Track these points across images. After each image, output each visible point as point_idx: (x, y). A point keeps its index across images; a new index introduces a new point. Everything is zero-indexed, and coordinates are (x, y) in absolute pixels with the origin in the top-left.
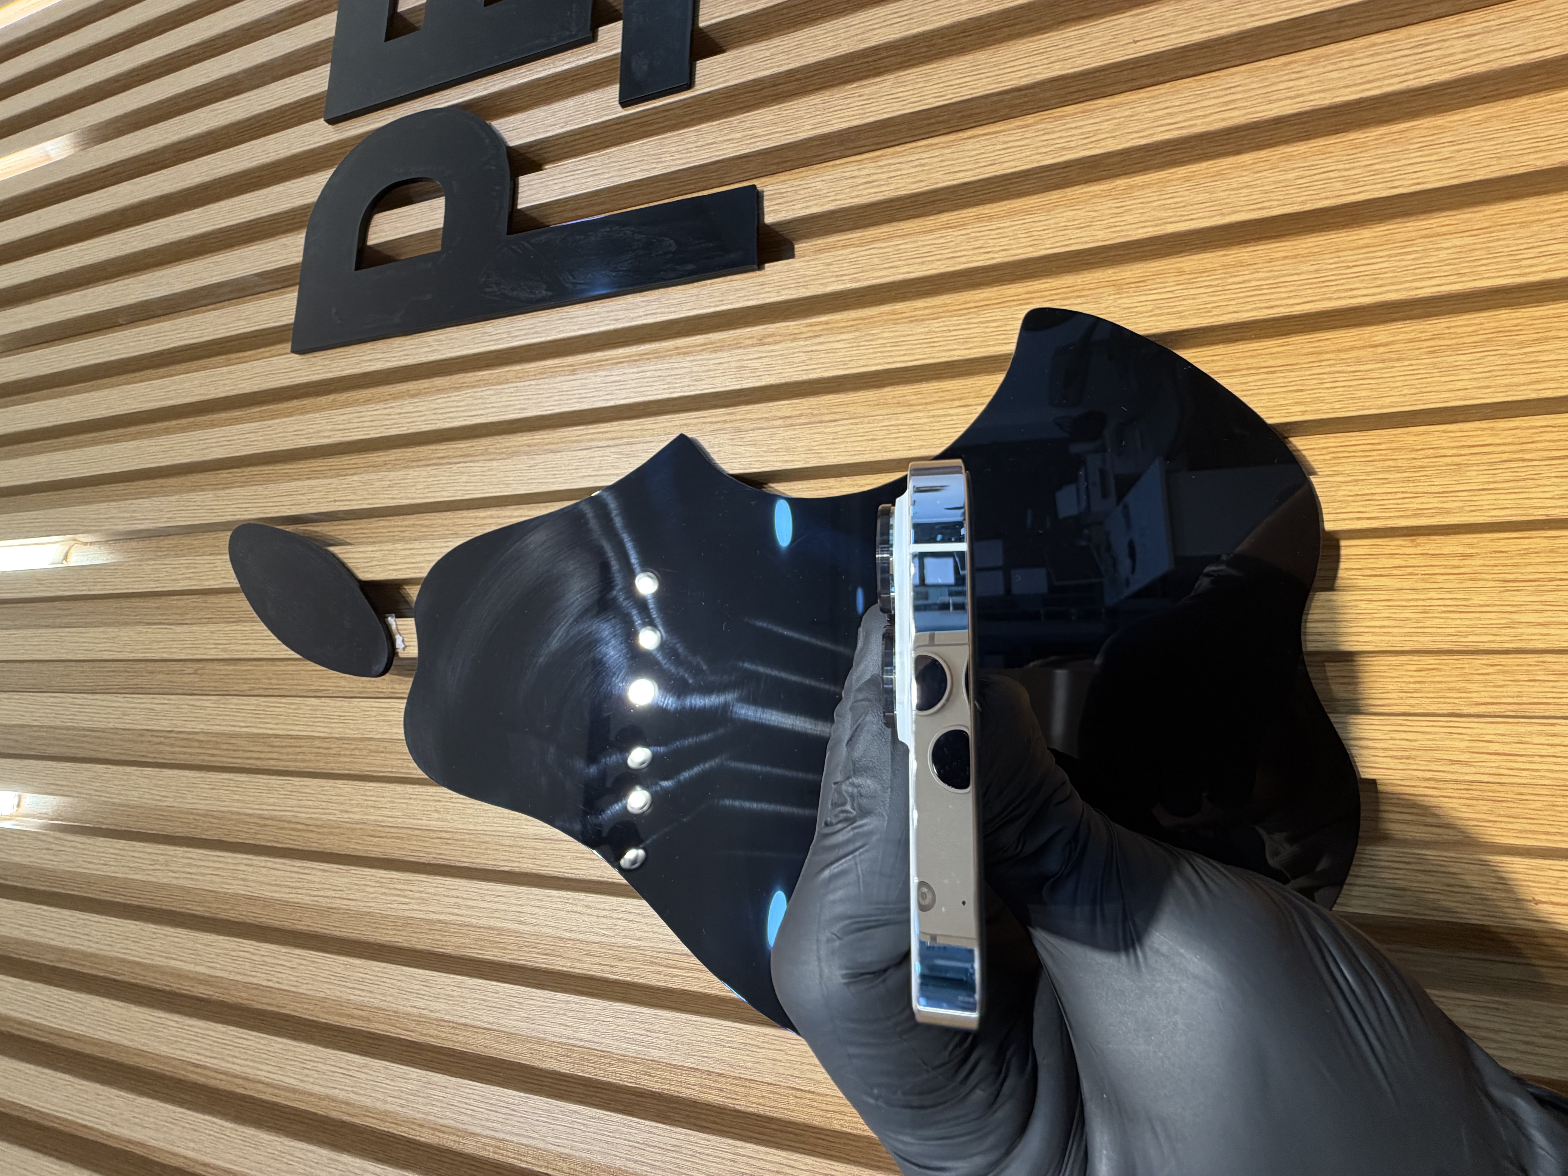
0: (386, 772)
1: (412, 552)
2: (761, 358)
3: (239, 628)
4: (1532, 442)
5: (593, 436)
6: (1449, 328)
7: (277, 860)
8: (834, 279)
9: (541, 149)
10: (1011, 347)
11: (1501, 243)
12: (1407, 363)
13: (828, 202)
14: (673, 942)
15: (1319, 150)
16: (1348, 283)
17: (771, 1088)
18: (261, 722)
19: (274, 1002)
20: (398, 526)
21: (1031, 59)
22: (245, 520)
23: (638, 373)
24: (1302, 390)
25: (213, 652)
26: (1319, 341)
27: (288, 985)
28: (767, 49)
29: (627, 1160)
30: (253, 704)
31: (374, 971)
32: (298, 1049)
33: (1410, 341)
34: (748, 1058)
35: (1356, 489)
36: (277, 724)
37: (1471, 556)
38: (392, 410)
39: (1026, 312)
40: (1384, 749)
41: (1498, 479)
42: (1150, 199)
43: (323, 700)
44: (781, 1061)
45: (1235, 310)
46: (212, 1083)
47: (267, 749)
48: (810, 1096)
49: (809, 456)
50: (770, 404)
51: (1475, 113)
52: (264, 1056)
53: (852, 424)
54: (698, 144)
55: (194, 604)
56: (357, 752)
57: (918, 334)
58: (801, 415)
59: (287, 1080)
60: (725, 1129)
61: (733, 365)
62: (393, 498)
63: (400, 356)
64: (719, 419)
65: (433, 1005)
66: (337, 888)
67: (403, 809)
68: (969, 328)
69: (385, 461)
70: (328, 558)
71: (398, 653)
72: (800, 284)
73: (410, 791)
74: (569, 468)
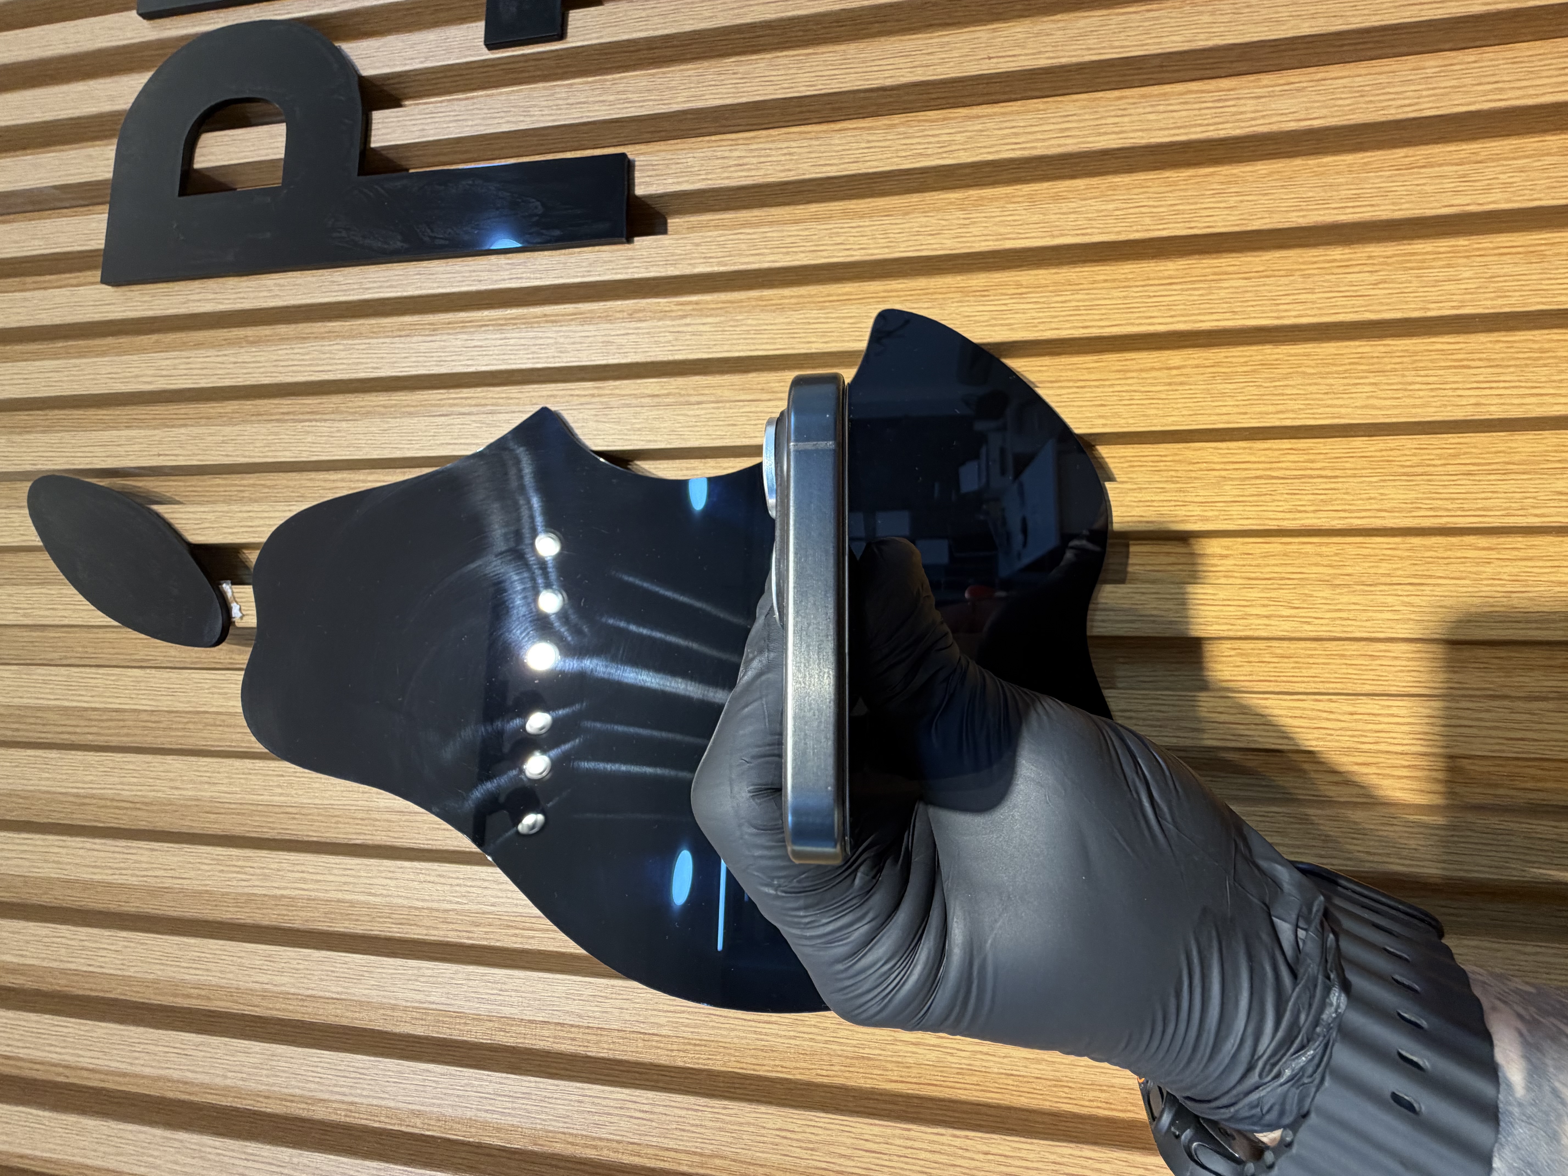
0: (224, 746)
1: (251, 514)
2: (628, 334)
3: (43, 591)
4: (1279, 462)
5: (456, 401)
6: (1227, 357)
7: (97, 841)
8: (702, 261)
9: (399, 83)
10: (862, 345)
11: (1267, 288)
12: (1187, 387)
13: (699, 181)
14: (525, 906)
15: (1140, 184)
16: (1148, 311)
17: (621, 1034)
18: (73, 695)
19: (99, 987)
20: (235, 485)
21: (897, 60)
22: (47, 471)
23: (501, 339)
24: (1104, 405)
25: (11, 617)
26: (1124, 360)
27: (112, 968)
28: (644, 9)
29: (478, 1110)
30: (62, 676)
32: (126, 1033)
33: (1197, 366)
34: (596, 1009)
35: (1140, 496)
36: (92, 696)
37: (1226, 556)
38: (225, 358)
39: (879, 311)
41: (1246, 493)
42: (993, 214)
43: (148, 671)
44: (627, 1009)
45: (1056, 327)
46: (27, 1073)
47: (83, 723)
48: (656, 1038)
49: (672, 437)
50: (639, 381)
51: (1262, 167)
52: (85, 1042)
53: (714, 408)
54: (569, 101)
56: (191, 726)
57: (779, 324)
58: (668, 395)
59: (114, 1064)
60: (575, 1074)
61: (600, 339)
62: (227, 456)
63: (235, 299)
64: (586, 393)
65: (278, 979)
66: (169, 868)
67: (243, 784)
68: (827, 323)
69: (220, 413)
70: (151, 518)
71: (234, 622)
72: (668, 262)
73: (250, 766)
74: (426, 434)
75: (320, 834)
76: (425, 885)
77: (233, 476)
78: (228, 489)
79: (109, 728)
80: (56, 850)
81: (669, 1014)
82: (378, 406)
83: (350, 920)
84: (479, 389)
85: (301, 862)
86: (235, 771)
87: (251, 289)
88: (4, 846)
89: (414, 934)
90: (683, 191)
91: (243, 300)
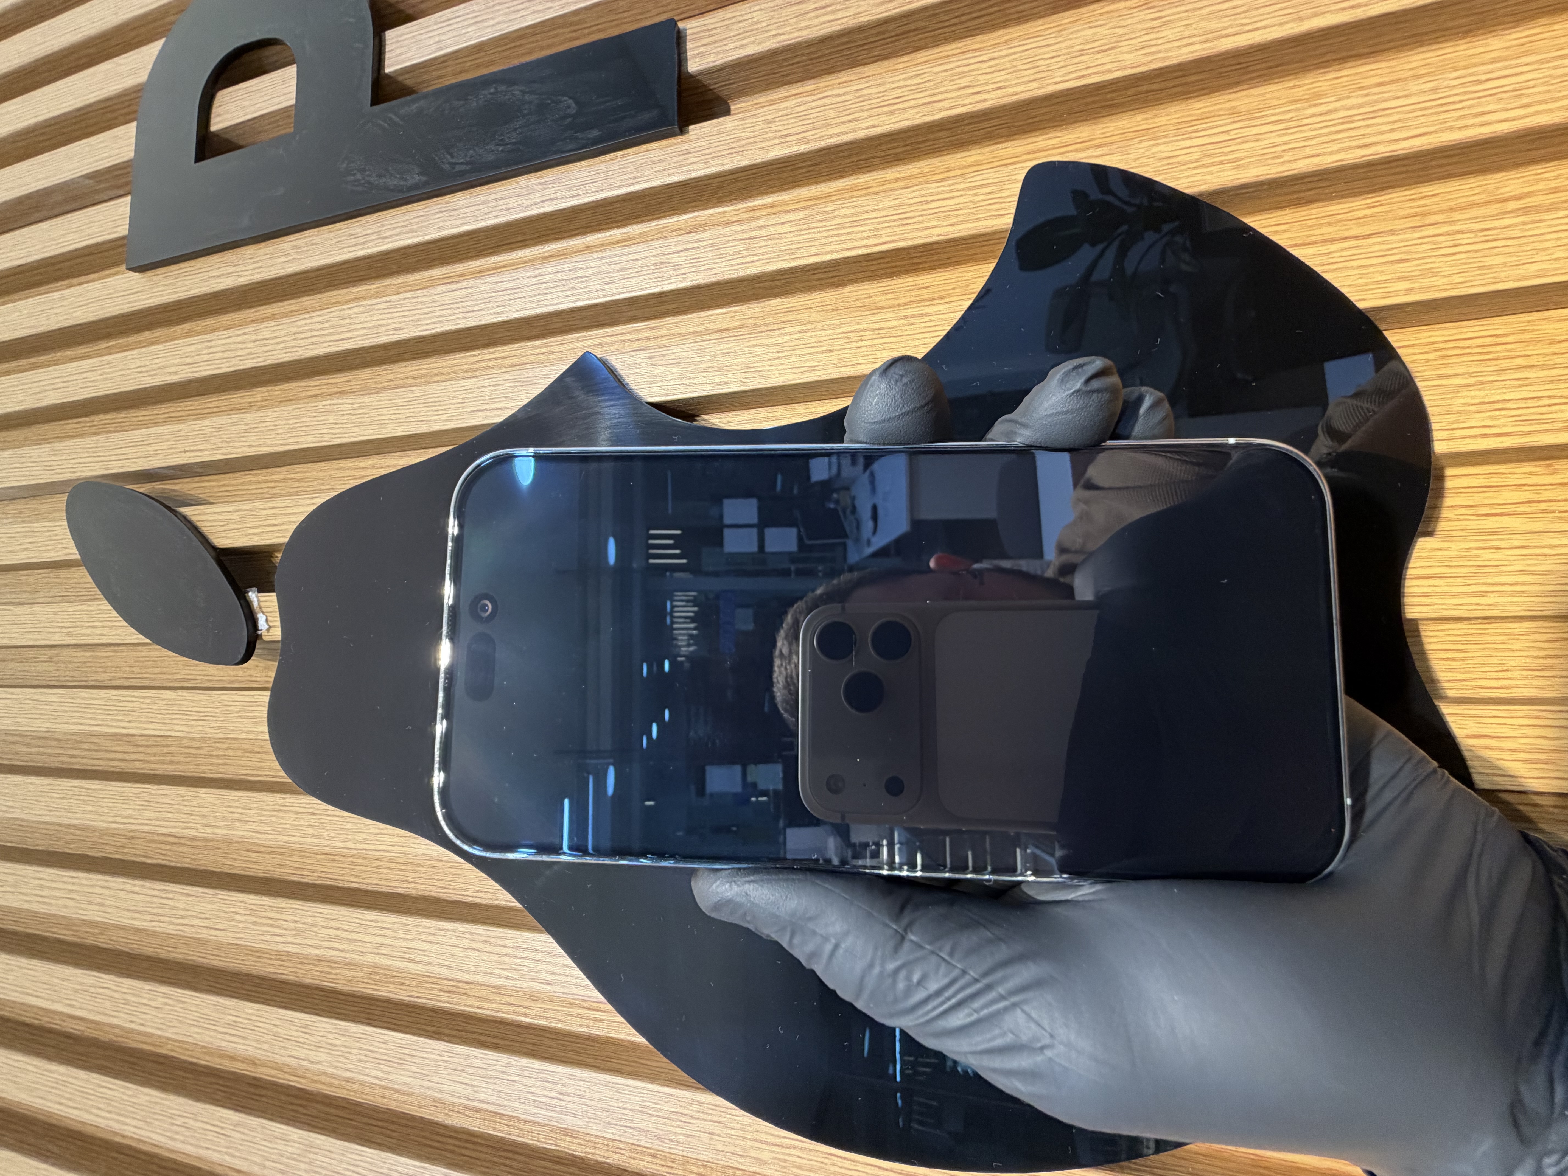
1: (274, 511)
2: (685, 250)
3: (84, 607)
5: (490, 363)
7: (137, 882)
8: (777, 141)
10: (1007, 221)
13: (770, 38)
14: (587, 987)
16: (1477, 105)
18: (112, 720)
20: (266, 481)
22: (84, 478)
23: (535, 277)
24: (1407, 260)
25: (55, 636)
26: (1422, 198)
27: (152, 1027)
30: (103, 699)
31: (247, 1014)
32: (166, 1103)
34: (679, 1130)
35: (1480, 395)
36: (129, 722)
38: (246, 337)
39: (1028, 169)
40: (1513, 751)
43: (180, 692)
44: (719, 1135)
45: (1314, 152)
47: (131, 749)
49: (749, 375)
50: (702, 314)
52: (129, 1108)
53: (800, 332)
55: (46, 580)
56: (230, 752)
57: (886, 209)
61: (651, 261)
62: (250, 446)
63: (253, 269)
64: (641, 335)
65: (313, 1055)
66: (203, 916)
67: (273, 823)
68: (953, 198)
69: (250, 403)
70: (178, 521)
71: (261, 635)
72: (734, 151)
73: (281, 801)
74: (454, 401)
75: (361, 880)
76: (469, 953)
77: (264, 471)
78: (260, 486)
79: (155, 755)
80: (99, 890)
81: (774, 1149)
83: (393, 983)
84: (516, 346)
85: (336, 917)
86: (265, 807)
87: (269, 256)
88: (54, 885)
89: (465, 1005)
90: (749, 56)
91: (262, 270)
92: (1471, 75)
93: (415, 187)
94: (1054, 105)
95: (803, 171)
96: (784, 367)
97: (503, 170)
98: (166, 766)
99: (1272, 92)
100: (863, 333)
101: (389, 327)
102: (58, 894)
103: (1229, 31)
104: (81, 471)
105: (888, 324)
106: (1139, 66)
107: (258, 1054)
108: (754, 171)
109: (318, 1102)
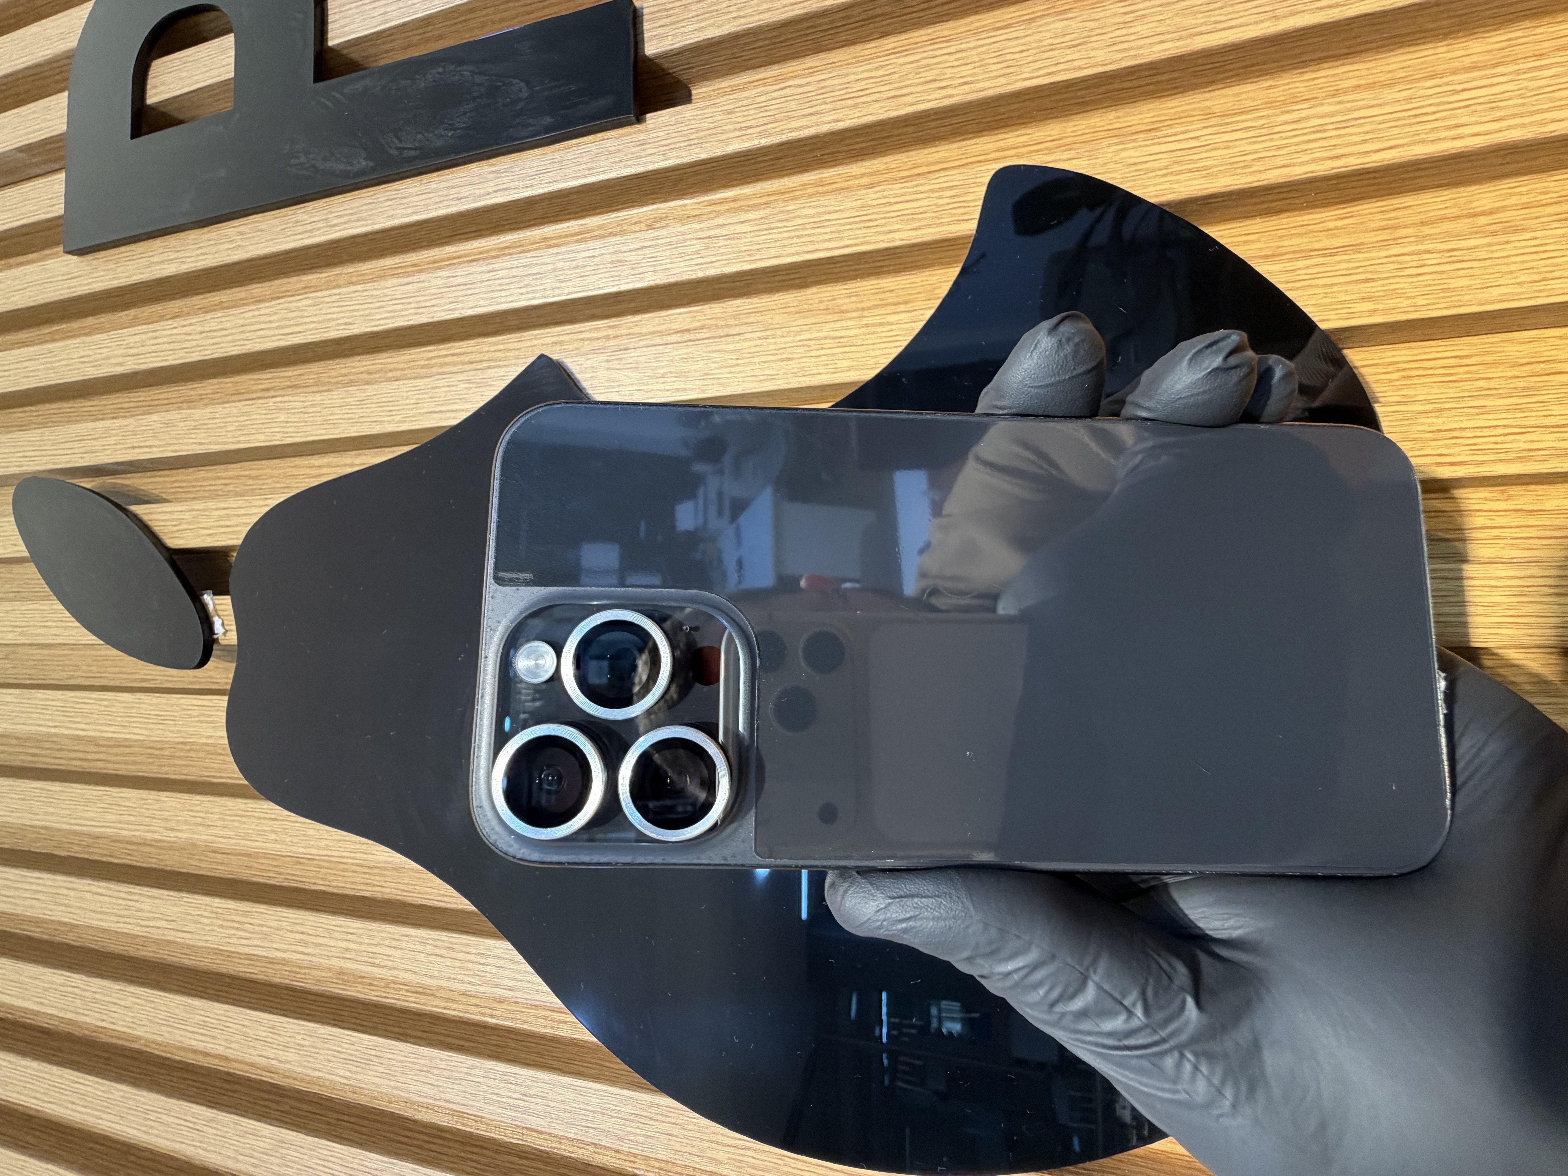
1: (227, 512)
2: (643, 248)
5: (447, 360)
8: (737, 134)
10: (971, 227)
13: (730, 20)
16: (1451, 117)
18: (70, 721)
20: (219, 478)
23: (489, 272)
24: (1372, 280)
25: (10, 636)
26: (1393, 210)
27: (124, 1026)
30: (60, 700)
31: (216, 1014)
32: (139, 1098)
34: (639, 1131)
35: (1438, 422)
36: (88, 724)
38: (192, 328)
39: (994, 171)
43: (138, 695)
44: (677, 1137)
45: (1285, 162)
47: (93, 749)
50: (663, 313)
52: (105, 1104)
53: (761, 338)
56: (193, 754)
57: (847, 209)
58: (700, 328)
61: (608, 258)
62: (200, 444)
63: (197, 256)
64: (600, 335)
65: (282, 1055)
66: (170, 918)
67: (236, 827)
68: (917, 200)
69: (201, 395)
70: (128, 520)
71: (217, 639)
72: (692, 142)
73: (243, 807)
74: (408, 401)
75: (327, 883)
76: (432, 958)
77: (217, 467)
78: (213, 483)
79: (117, 755)
80: (65, 892)
82: (362, 373)
83: (364, 984)
84: (472, 342)
85: (301, 921)
86: (228, 812)
87: (212, 242)
88: (19, 885)
89: (432, 1006)
90: (708, 39)
91: (206, 256)
92: (1447, 84)
93: (362, 173)
94: (1024, 101)
95: (765, 164)
96: (743, 375)
97: (453, 157)
98: (128, 767)
99: (1248, 92)
100: (823, 342)
101: (338, 322)
102: (23, 895)
103: (1204, 28)
104: (27, 466)
105: (848, 333)
106: (1111, 63)
107: (229, 1053)
108: (714, 164)
109: (290, 1097)
